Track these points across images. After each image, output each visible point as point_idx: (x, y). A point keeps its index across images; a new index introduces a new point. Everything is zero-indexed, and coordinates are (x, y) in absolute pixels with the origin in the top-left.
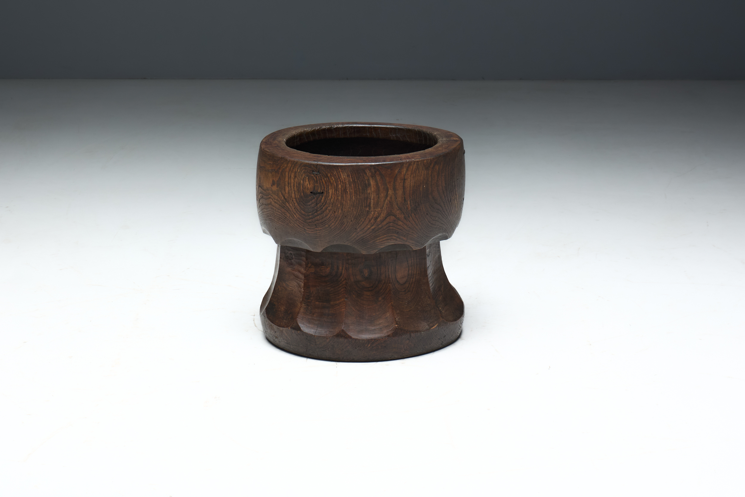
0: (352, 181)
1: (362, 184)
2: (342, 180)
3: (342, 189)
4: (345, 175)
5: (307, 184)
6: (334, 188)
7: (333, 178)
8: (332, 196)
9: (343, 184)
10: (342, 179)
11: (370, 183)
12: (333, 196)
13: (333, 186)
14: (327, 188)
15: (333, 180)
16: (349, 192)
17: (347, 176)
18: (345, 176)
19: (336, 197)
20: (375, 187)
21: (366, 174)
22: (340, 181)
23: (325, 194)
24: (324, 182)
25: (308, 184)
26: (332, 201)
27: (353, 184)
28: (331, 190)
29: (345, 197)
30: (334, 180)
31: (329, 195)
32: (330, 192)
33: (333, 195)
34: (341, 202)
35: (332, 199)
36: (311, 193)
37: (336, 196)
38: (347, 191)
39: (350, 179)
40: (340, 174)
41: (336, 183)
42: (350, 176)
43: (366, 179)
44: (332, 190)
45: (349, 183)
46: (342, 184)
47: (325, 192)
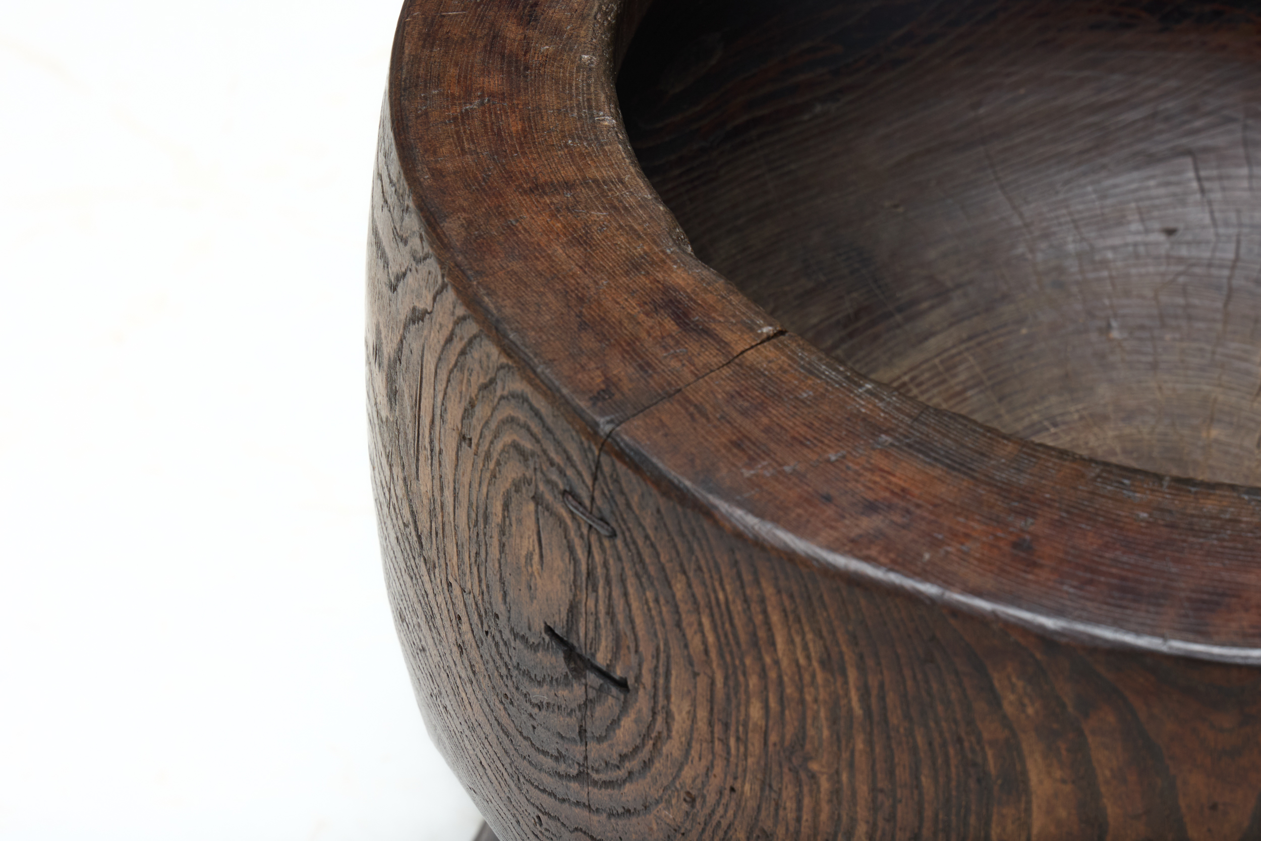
0: (858, 711)
1: (947, 762)
2: (780, 677)
3: (773, 738)
4: (805, 648)
5: (529, 557)
6: (712, 701)
7: (706, 621)
8: (689, 744)
9: (781, 700)
10: (777, 662)
11: (1024, 773)
12: (694, 753)
13: (702, 682)
14: (655, 672)
15: (704, 642)
16: (825, 785)
17: (822, 663)
18: (808, 658)
19: (718, 770)
20: (1063, 813)
21: (995, 702)
22: (763, 674)
23: (642, 702)
24: (639, 621)
25: (536, 558)
26: (689, 781)
27: (870, 743)
28: (686, 706)
29: (790, 805)
30: (711, 639)
31: (669, 730)
32: (674, 708)
33: (696, 746)
34: (757, 820)
35: (688, 773)
36: (549, 630)
37: (719, 765)
38: (814, 766)
39: (847, 694)
40: (767, 623)
41: (726, 678)
42: (852, 674)
43: (986, 736)
44: (694, 705)
45: (834, 721)
46: (773, 704)
47: (641, 692)
